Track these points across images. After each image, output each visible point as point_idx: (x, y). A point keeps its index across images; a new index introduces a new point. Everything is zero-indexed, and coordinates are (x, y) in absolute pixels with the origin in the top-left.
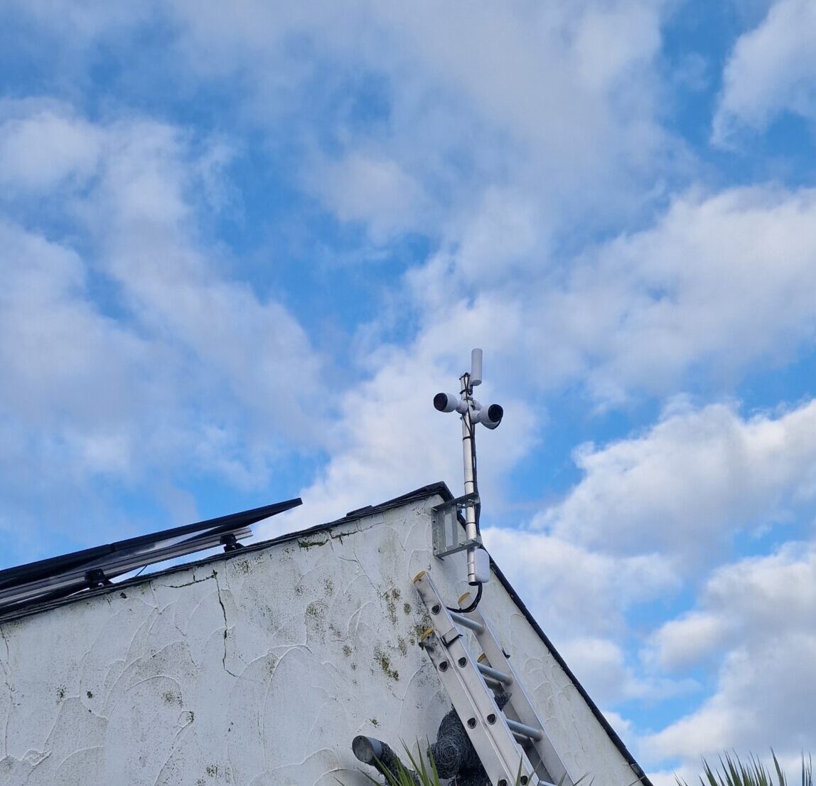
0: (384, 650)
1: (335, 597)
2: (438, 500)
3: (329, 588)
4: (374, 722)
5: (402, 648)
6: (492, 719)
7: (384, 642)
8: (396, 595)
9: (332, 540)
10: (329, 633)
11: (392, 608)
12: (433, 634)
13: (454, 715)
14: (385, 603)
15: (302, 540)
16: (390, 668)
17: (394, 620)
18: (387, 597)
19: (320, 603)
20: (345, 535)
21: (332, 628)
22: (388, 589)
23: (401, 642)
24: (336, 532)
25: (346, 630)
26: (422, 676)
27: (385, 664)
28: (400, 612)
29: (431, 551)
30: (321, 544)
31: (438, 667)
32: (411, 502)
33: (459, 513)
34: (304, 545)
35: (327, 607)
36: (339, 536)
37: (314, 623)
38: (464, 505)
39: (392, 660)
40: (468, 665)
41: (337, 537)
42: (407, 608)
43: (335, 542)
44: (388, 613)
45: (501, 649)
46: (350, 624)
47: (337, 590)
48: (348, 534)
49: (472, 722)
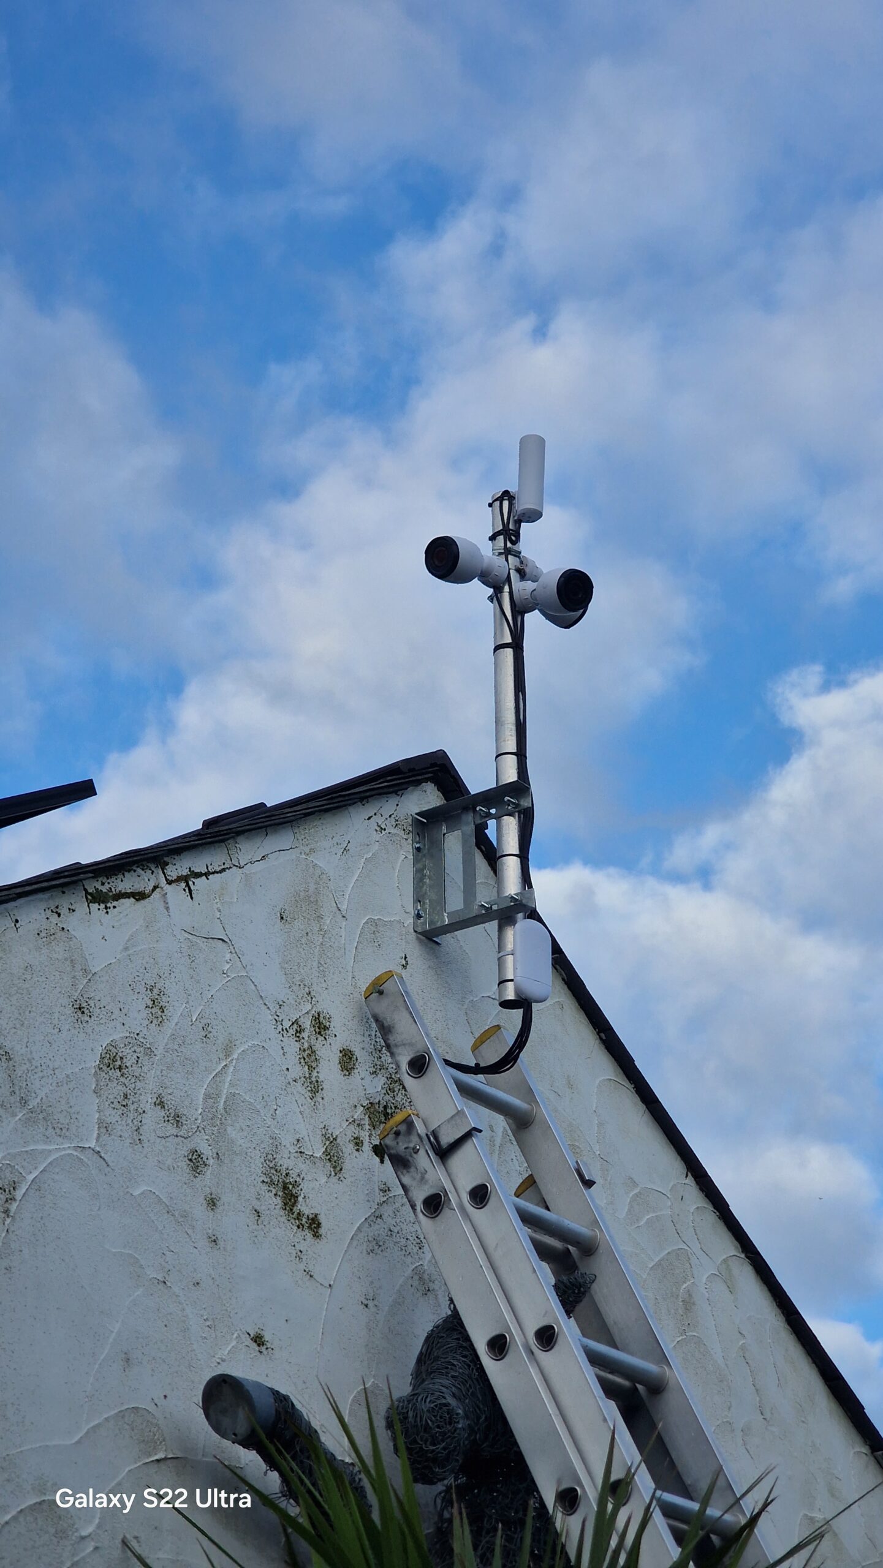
0: (288, 1161)
1: (169, 1028)
2: (428, 798)
3: (157, 1007)
4: (258, 1340)
5: (333, 1160)
6: (547, 1337)
7: (288, 1140)
8: (321, 1026)
9: (168, 889)
10: (153, 1117)
11: (310, 1058)
12: (409, 1124)
13: (453, 1326)
14: (292, 1047)
15: (92, 886)
16: (302, 1206)
17: (315, 1088)
18: (300, 1030)
19: (134, 1040)
20: (198, 875)
21: (161, 1104)
22: (303, 1012)
23: (331, 1142)
24: (179, 867)
25: (195, 1112)
26: (379, 1228)
27: (289, 1196)
28: (329, 1070)
29: (410, 921)
30: (140, 896)
31: (419, 1206)
32: (363, 799)
33: (480, 829)
34: (98, 898)
35: (149, 1052)
36: (185, 879)
37: (115, 1090)
38: (493, 811)
39: (306, 1188)
40: (492, 1202)
41: (179, 879)
42: (347, 1060)
43: (175, 894)
44: (298, 1071)
45: (572, 1165)
46: (207, 1096)
47: (176, 1010)
48: (207, 874)
49: (499, 1345)
